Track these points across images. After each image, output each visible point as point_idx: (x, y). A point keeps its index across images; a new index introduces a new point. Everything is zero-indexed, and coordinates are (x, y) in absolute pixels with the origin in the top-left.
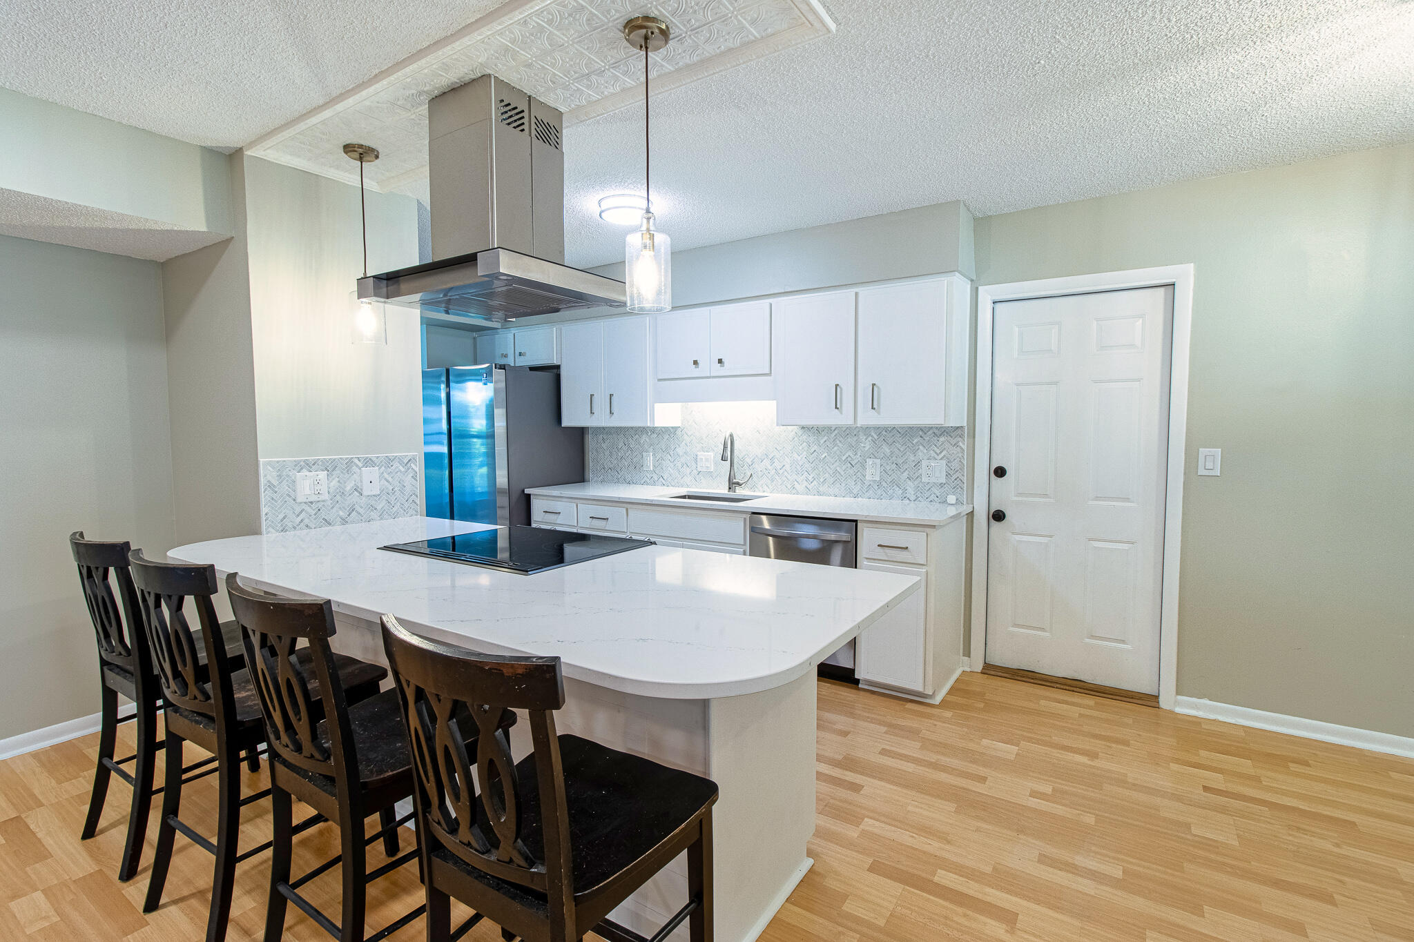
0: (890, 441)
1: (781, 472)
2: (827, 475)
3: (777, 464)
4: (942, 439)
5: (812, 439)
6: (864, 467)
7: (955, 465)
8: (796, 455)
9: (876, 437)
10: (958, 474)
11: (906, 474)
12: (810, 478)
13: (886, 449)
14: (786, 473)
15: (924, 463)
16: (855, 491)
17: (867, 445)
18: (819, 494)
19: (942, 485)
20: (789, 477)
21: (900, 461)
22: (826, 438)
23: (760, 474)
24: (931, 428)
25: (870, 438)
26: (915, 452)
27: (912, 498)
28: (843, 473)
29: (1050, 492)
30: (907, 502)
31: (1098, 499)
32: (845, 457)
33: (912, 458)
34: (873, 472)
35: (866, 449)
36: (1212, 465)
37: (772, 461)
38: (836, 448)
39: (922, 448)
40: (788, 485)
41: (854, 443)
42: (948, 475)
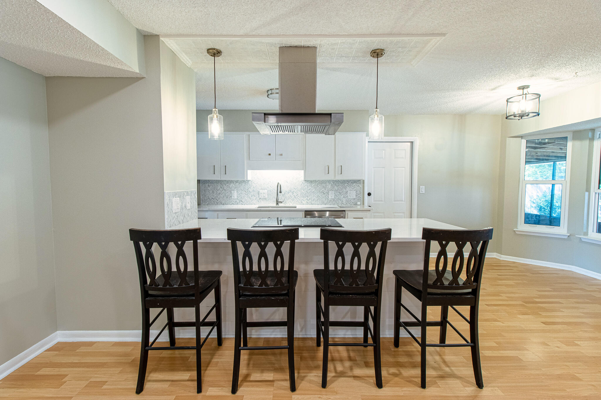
0: (337, 185)
1: (297, 197)
2: (315, 197)
3: (295, 194)
4: (354, 184)
5: (309, 185)
6: (328, 194)
7: (358, 192)
8: (303, 191)
9: (333, 184)
10: (359, 195)
11: (343, 196)
12: (308, 199)
13: (336, 188)
14: (298, 197)
15: (349, 192)
16: (325, 202)
17: (329, 186)
18: (312, 204)
19: (354, 199)
20: (300, 198)
21: (341, 192)
22: (314, 184)
23: (288, 198)
24: (351, 180)
25: (330, 184)
26: (346, 189)
27: (345, 204)
28: (320, 196)
29: (383, 200)
30: (343, 205)
31: (395, 201)
32: (321, 191)
33: (345, 190)
34: (331, 195)
35: (329, 188)
36: (423, 190)
37: (293, 193)
38: (318, 188)
39: (348, 187)
40: (300, 202)
41: (325, 186)
42: (356, 196)
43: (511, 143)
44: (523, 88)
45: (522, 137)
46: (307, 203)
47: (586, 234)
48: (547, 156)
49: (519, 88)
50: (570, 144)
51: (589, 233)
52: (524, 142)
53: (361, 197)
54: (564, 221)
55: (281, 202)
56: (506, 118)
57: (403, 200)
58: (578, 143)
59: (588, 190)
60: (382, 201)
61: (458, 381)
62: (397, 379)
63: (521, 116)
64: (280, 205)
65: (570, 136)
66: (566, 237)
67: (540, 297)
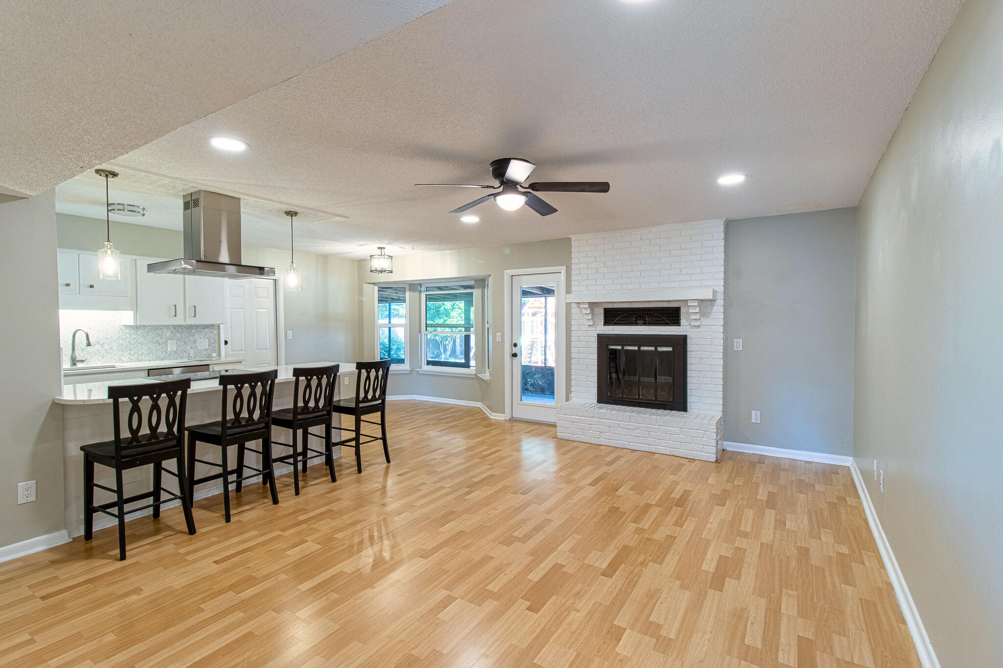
0: (181, 331)
1: (110, 351)
2: (144, 350)
3: (106, 347)
4: (206, 330)
5: (132, 332)
6: (167, 345)
7: (212, 341)
8: (121, 341)
9: (173, 330)
10: (213, 345)
11: (189, 347)
12: (132, 353)
13: (179, 335)
14: (114, 352)
15: (199, 340)
16: (162, 357)
17: (168, 334)
18: (139, 361)
19: (206, 350)
20: (116, 354)
21: (186, 341)
22: (142, 331)
23: (93, 354)
24: (200, 325)
25: (169, 330)
26: (193, 336)
27: (193, 357)
28: (154, 348)
29: (244, 349)
30: (190, 359)
31: (258, 349)
32: (155, 340)
33: (192, 339)
34: (171, 346)
35: (168, 335)
36: (290, 336)
37: (103, 345)
38: (149, 336)
39: (197, 334)
40: (117, 359)
41: (160, 333)
42: (209, 345)
43: (367, 288)
44: (381, 248)
45: (374, 284)
46: (131, 360)
47: (421, 367)
48: (386, 298)
49: (379, 248)
50: (407, 294)
51: (422, 367)
52: (376, 288)
53: (216, 346)
54: (407, 361)
55: (82, 361)
56: (371, 272)
57: (268, 348)
58: (412, 293)
59: (420, 332)
60: (242, 350)
61: (377, 465)
62: (341, 476)
63: (381, 272)
64: (79, 365)
65: (407, 287)
66: (409, 372)
67: (401, 418)
